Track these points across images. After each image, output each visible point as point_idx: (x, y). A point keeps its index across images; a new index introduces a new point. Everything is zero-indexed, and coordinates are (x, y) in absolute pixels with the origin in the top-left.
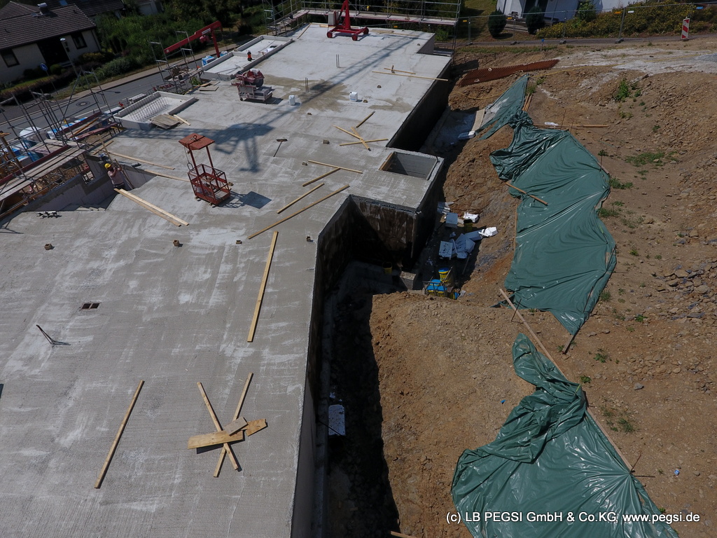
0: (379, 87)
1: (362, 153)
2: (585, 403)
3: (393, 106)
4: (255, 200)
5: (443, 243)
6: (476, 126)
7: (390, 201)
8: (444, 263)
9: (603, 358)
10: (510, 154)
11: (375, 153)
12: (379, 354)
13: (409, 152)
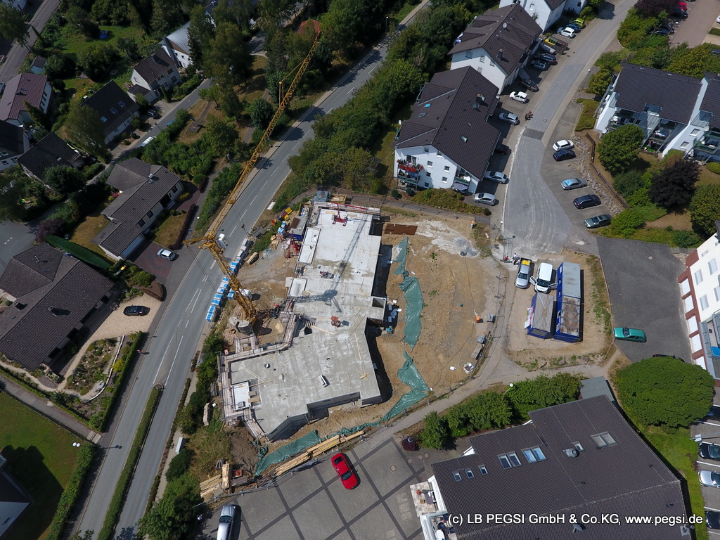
0: (362, 263)
3: (368, 274)
4: (346, 323)
7: (377, 318)
10: (403, 284)
13: (377, 297)
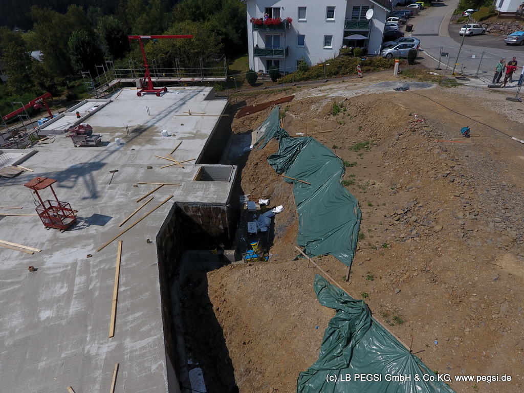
0: (182, 125)
1: (178, 171)
2: (370, 313)
3: (195, 136)
5: (249, 223)
6: (254, 142)
7: (206, 201)
8: (253, 237)
9: (371, 278)
10: (279, 157)
11: (188, 170)
12: (220, 317)
13: (212, 165)
